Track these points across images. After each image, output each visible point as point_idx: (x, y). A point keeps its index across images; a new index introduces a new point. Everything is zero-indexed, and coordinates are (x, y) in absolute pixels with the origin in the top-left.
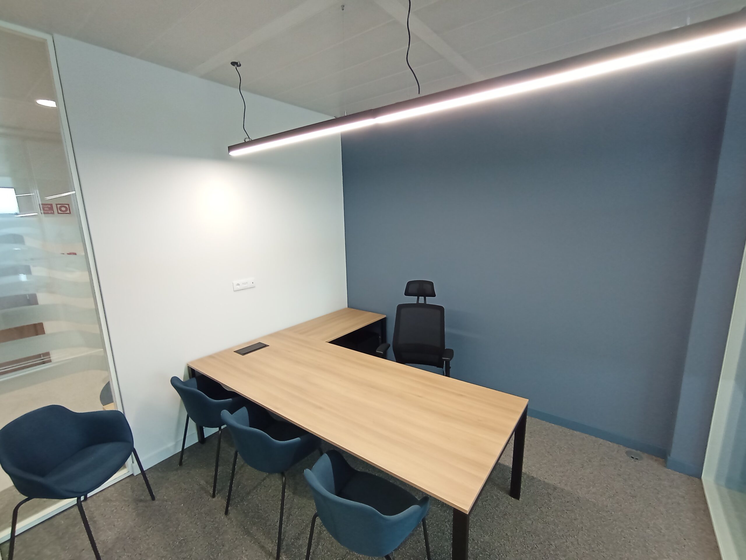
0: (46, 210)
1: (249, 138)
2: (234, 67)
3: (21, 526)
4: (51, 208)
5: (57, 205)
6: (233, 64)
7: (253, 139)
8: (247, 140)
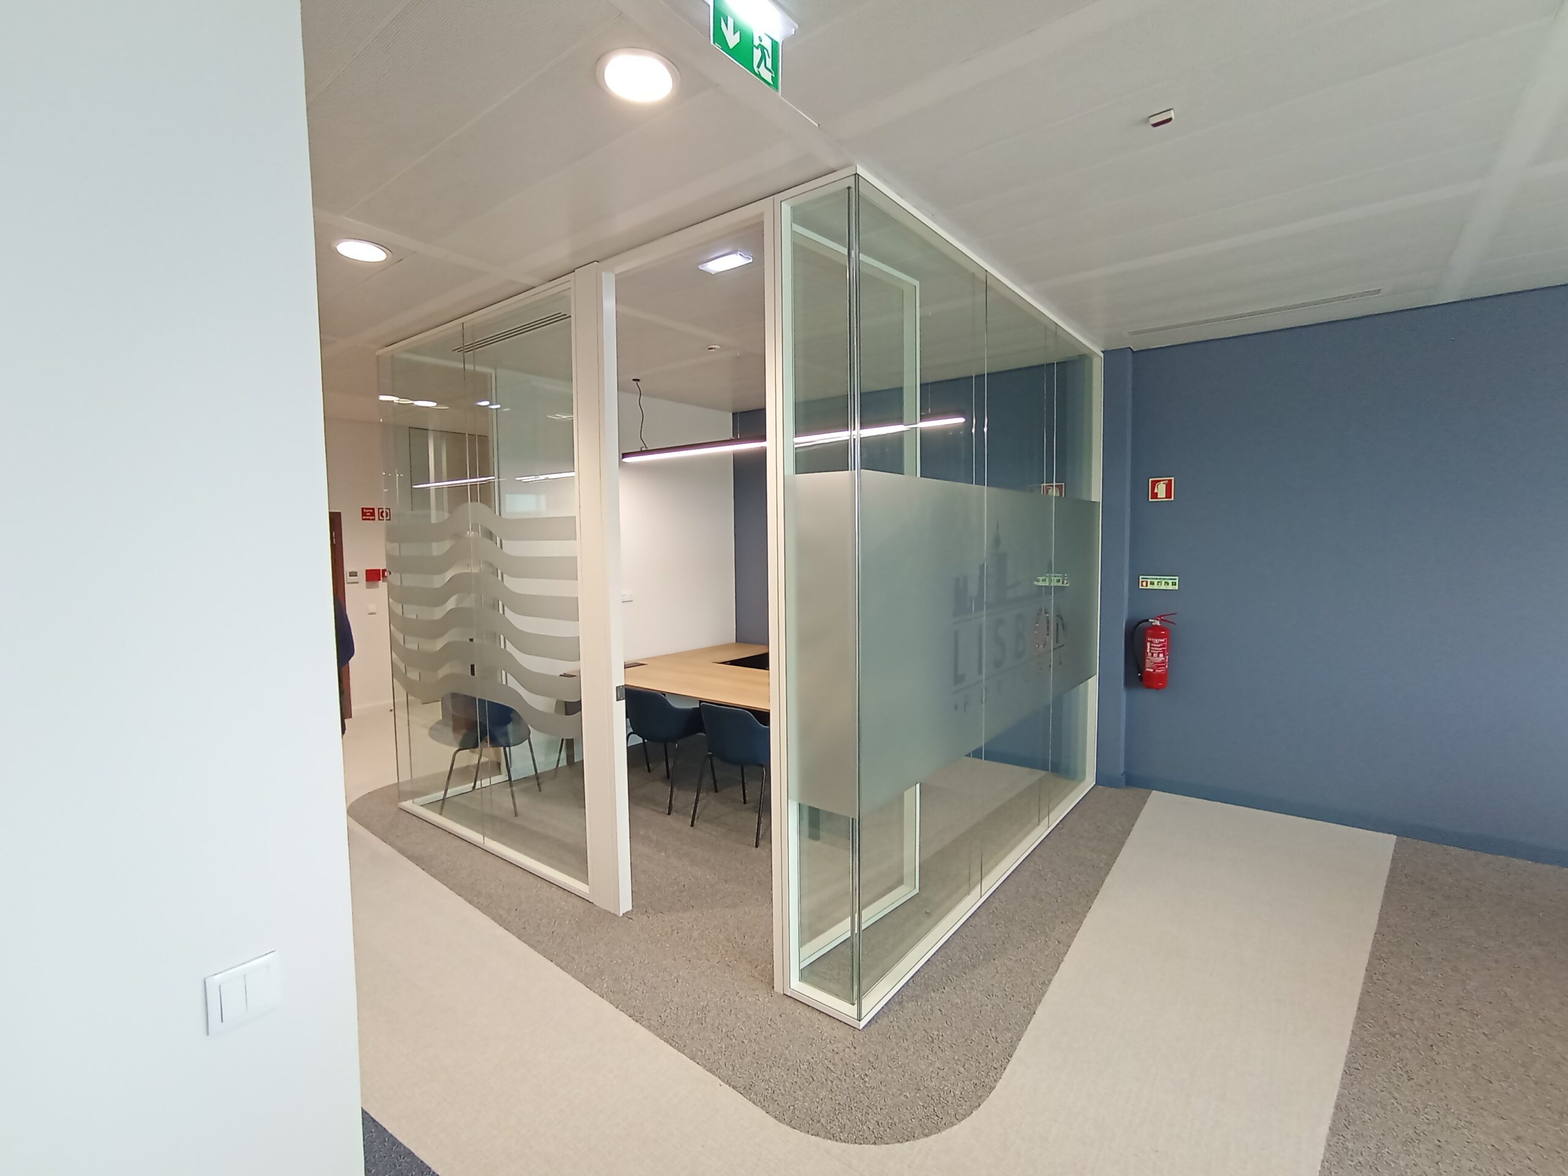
0: (368, 516)
1: (646, 447)
2: (635, 382)
3: (451, 792)
4: (373, 514)
5: (379, 509)
6: (634, 380)
7: (649, 449)
8: (644, 449)
